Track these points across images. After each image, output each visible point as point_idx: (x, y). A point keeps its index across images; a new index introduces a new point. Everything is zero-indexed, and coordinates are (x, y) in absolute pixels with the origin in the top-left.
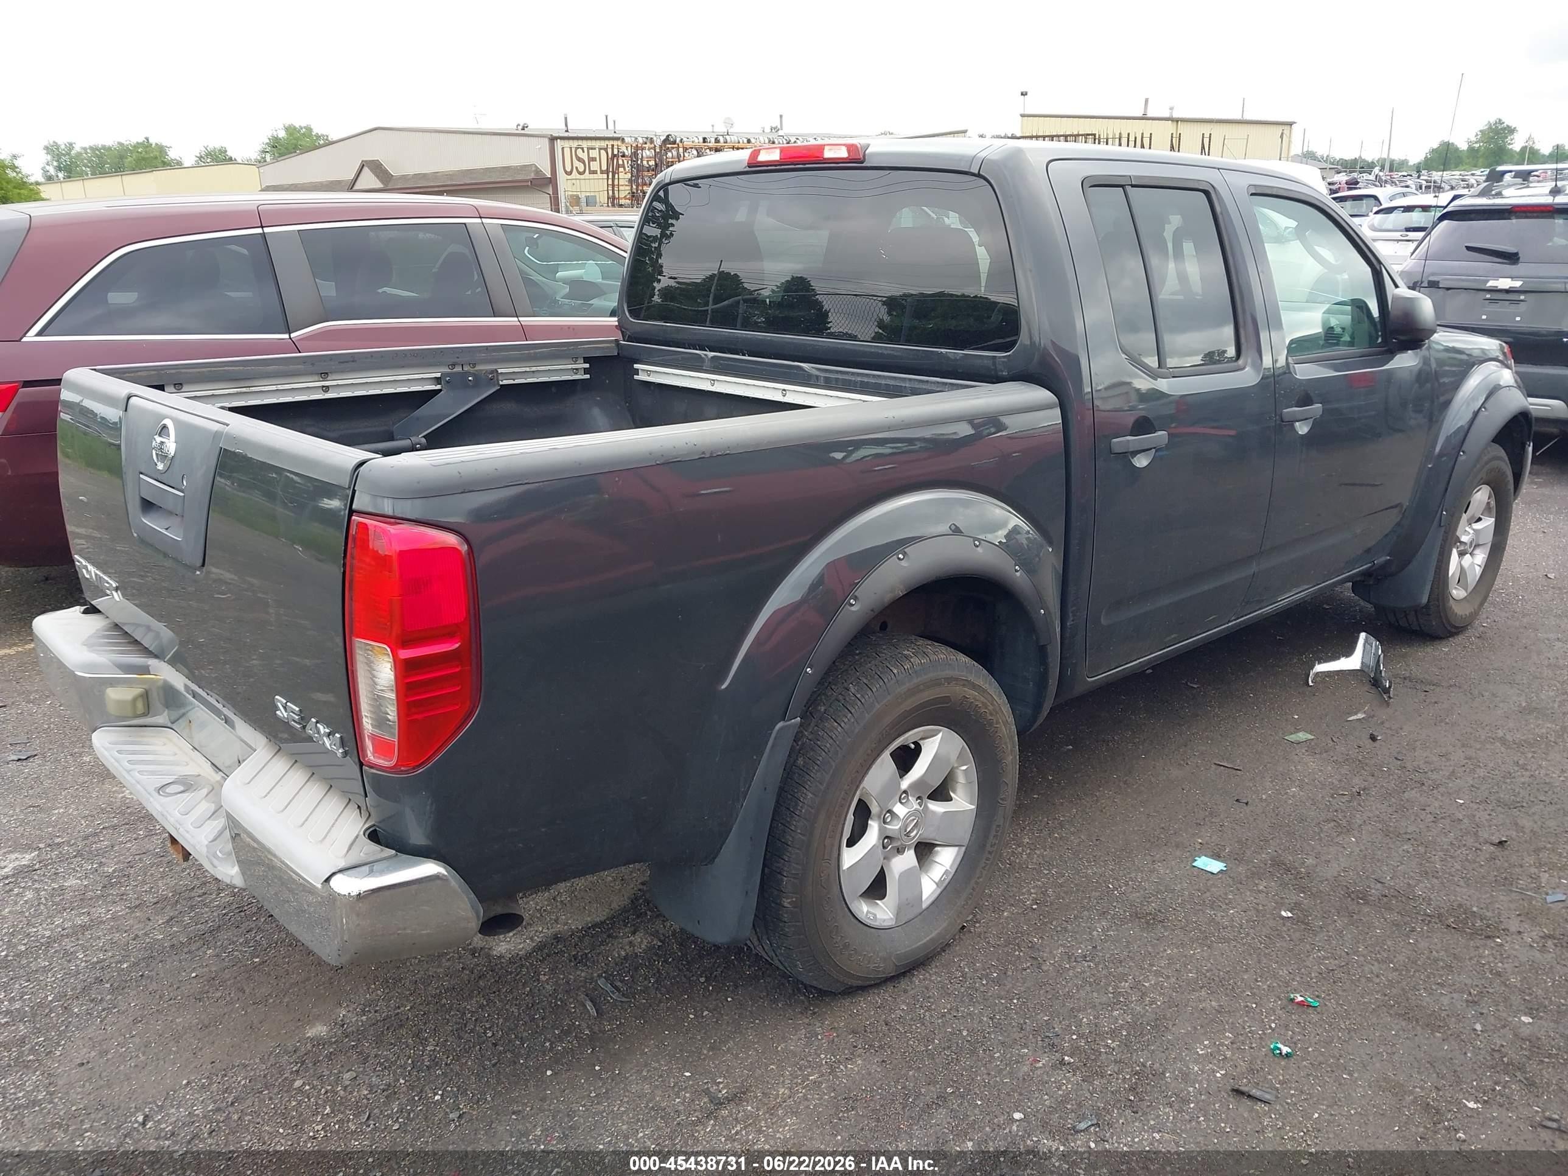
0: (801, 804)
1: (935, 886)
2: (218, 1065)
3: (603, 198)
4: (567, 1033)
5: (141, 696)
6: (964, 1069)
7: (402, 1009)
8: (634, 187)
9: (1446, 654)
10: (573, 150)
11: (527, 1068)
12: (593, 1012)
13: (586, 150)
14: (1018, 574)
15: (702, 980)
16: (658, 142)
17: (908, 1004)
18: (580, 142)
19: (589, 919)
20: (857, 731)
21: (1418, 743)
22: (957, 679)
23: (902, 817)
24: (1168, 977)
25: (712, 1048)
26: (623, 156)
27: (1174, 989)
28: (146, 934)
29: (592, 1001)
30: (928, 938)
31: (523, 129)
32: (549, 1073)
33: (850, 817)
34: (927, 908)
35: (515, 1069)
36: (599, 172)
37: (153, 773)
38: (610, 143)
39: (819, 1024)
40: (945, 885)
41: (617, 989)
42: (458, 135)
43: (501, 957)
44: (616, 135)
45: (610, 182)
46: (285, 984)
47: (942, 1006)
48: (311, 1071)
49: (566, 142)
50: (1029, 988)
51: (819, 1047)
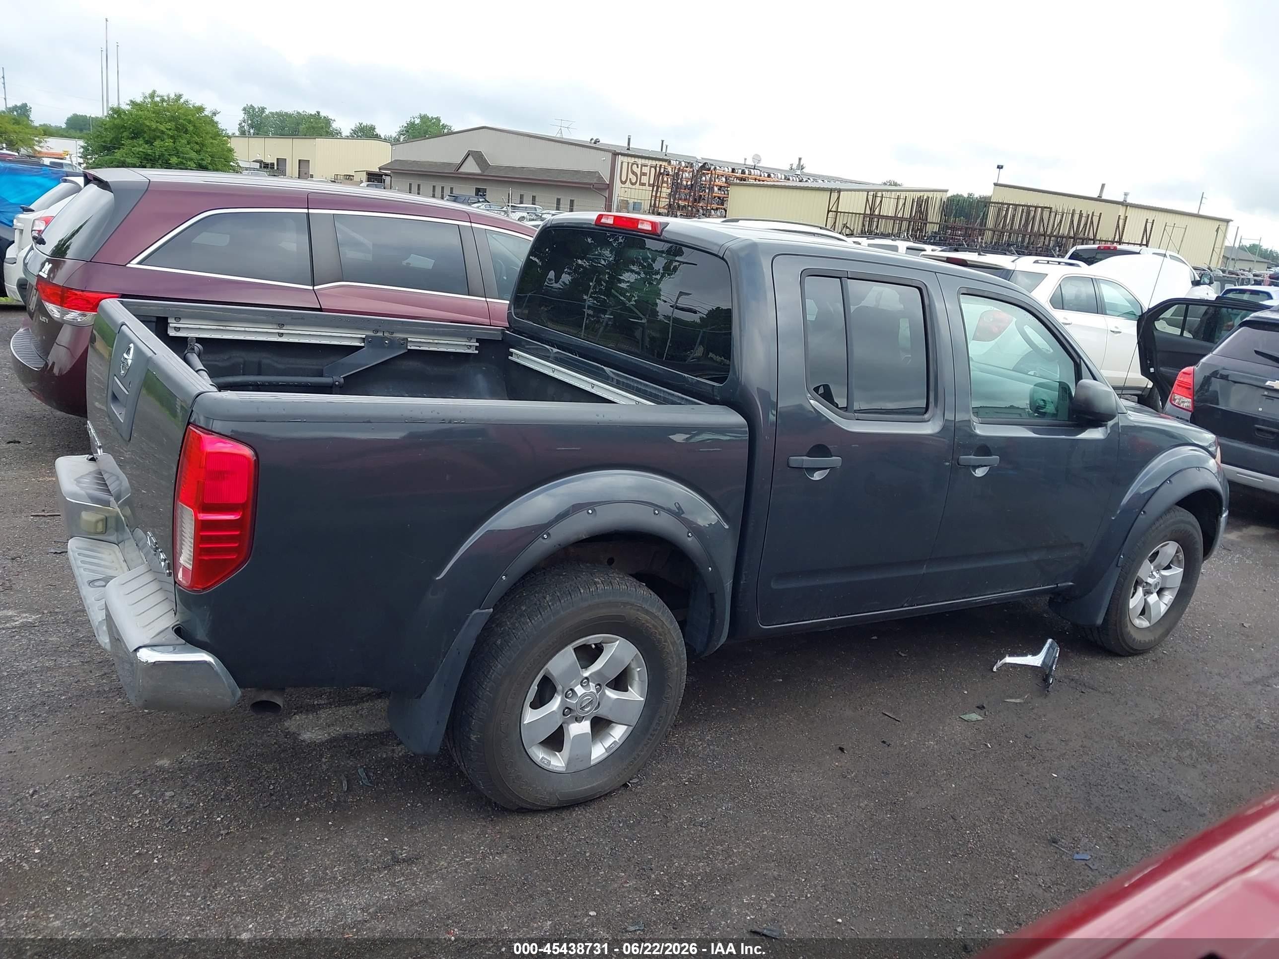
0: (492, 671)
1: (604, 751)
2: (92, 770)
3: (646, 206)
4: (322, 798)
5: (102, 520)
6: (574, 877)
7: (223, 760)
8: (672, 200)
9: (1120, 668)
10: (630, 165)
11: (285, 813)
12: (345, 788)
13: (640, 166)
14: (689, 539)
15: (428, 783)
16: (696, 167)
17: (559, 828)
18: (636, 160)
19: (373, 729)
20: (542, 627)
21: (1051, 729)
22: (632, 605)
23: (579, 695)
24: (754, 849)
25: (412, 827)
26: (668, 175)
27: (752, 858)
28: (85, 681)
29: (348, 782)
30: (589, 786)
31: (595, 143)
32: (298, 819)
33: (534, 687)
34: (595, 765)
35: (277, 813)
36: (647, 184)
37: (93, 571)
38: (659, 163)
39: (491, 827)
40: (612, 751)
41: (369, 777)
42: (544, 141)
43: (303, 741)
44: (665, 158)
45: (654, 194)
46: (157, 729)
47: (582, 834)
48: (148, 786)
49: (626, 158)
50: (650, 835)
51: (483, 842)
